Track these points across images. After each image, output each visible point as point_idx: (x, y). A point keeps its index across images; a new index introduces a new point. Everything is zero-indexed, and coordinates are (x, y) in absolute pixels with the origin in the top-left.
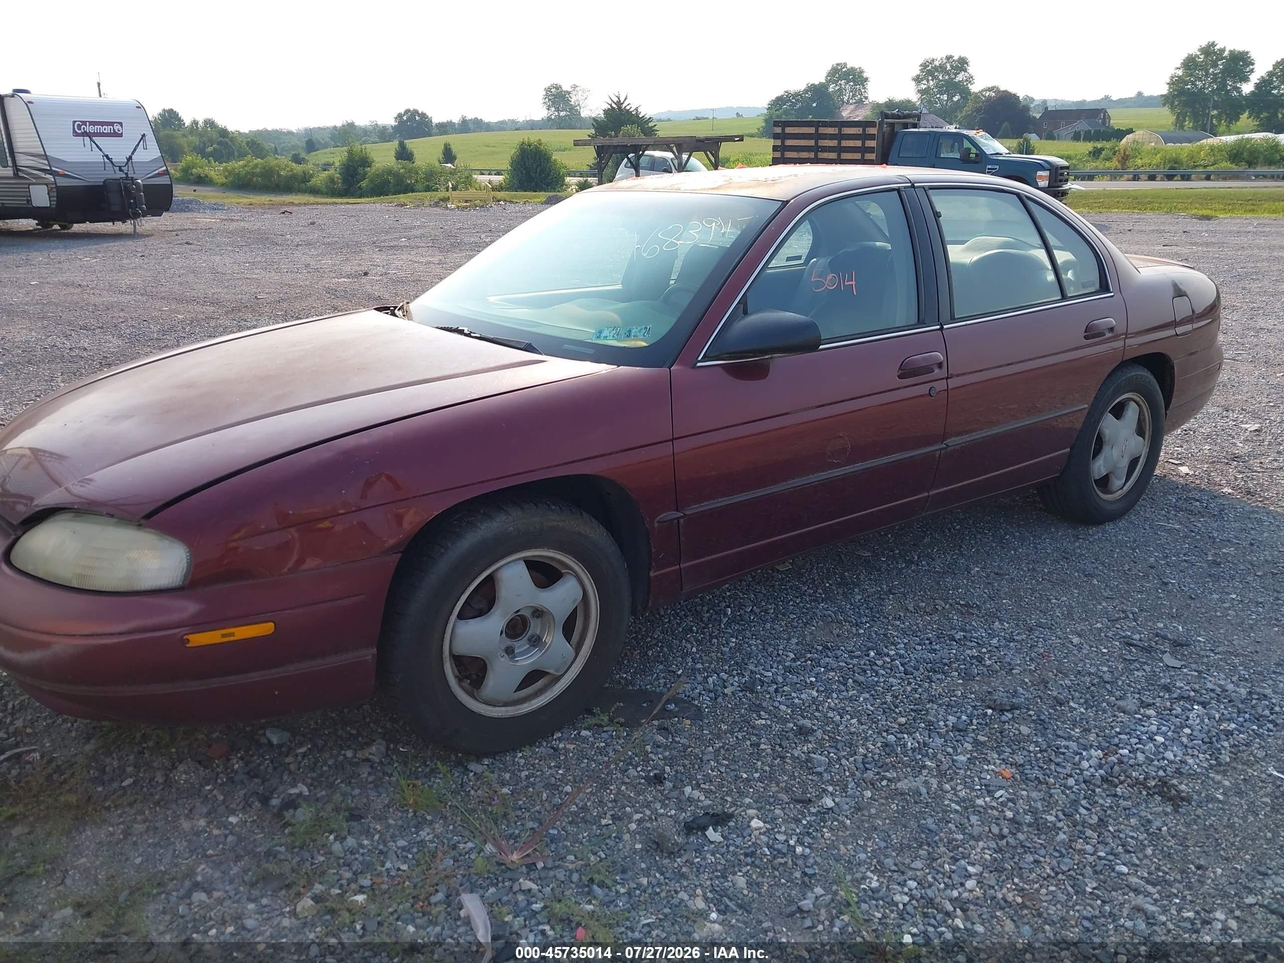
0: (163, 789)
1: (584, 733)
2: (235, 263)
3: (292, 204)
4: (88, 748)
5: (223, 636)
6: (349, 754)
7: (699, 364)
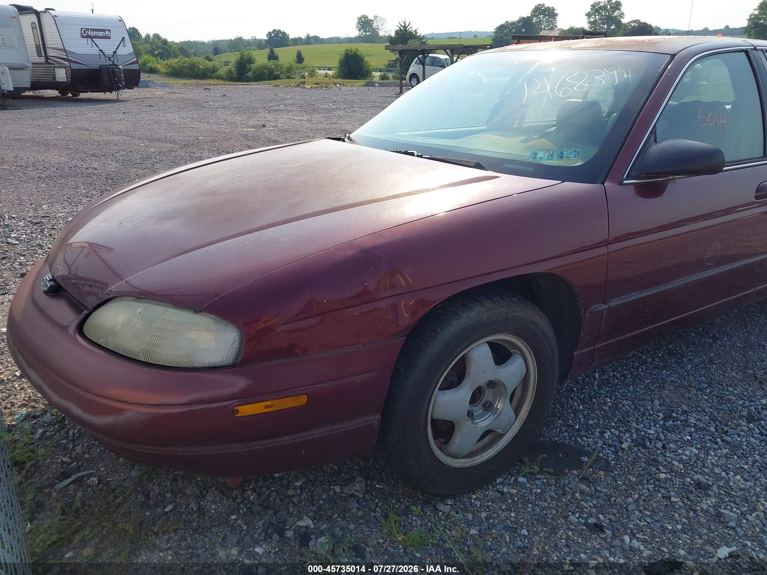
0: (198, 517)
1: (521, 479)
2: (181, 118)
3: (210, 84)
4: (134, 473)
5: (266, 407)
6: (338, 489)
7: (625, 182)
